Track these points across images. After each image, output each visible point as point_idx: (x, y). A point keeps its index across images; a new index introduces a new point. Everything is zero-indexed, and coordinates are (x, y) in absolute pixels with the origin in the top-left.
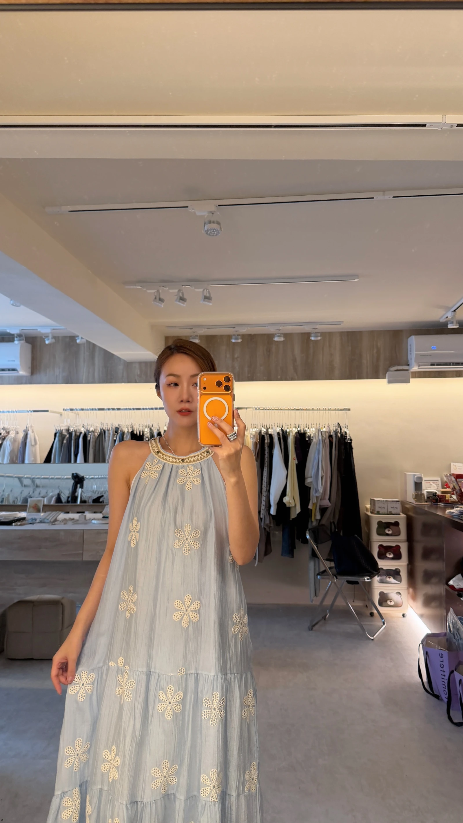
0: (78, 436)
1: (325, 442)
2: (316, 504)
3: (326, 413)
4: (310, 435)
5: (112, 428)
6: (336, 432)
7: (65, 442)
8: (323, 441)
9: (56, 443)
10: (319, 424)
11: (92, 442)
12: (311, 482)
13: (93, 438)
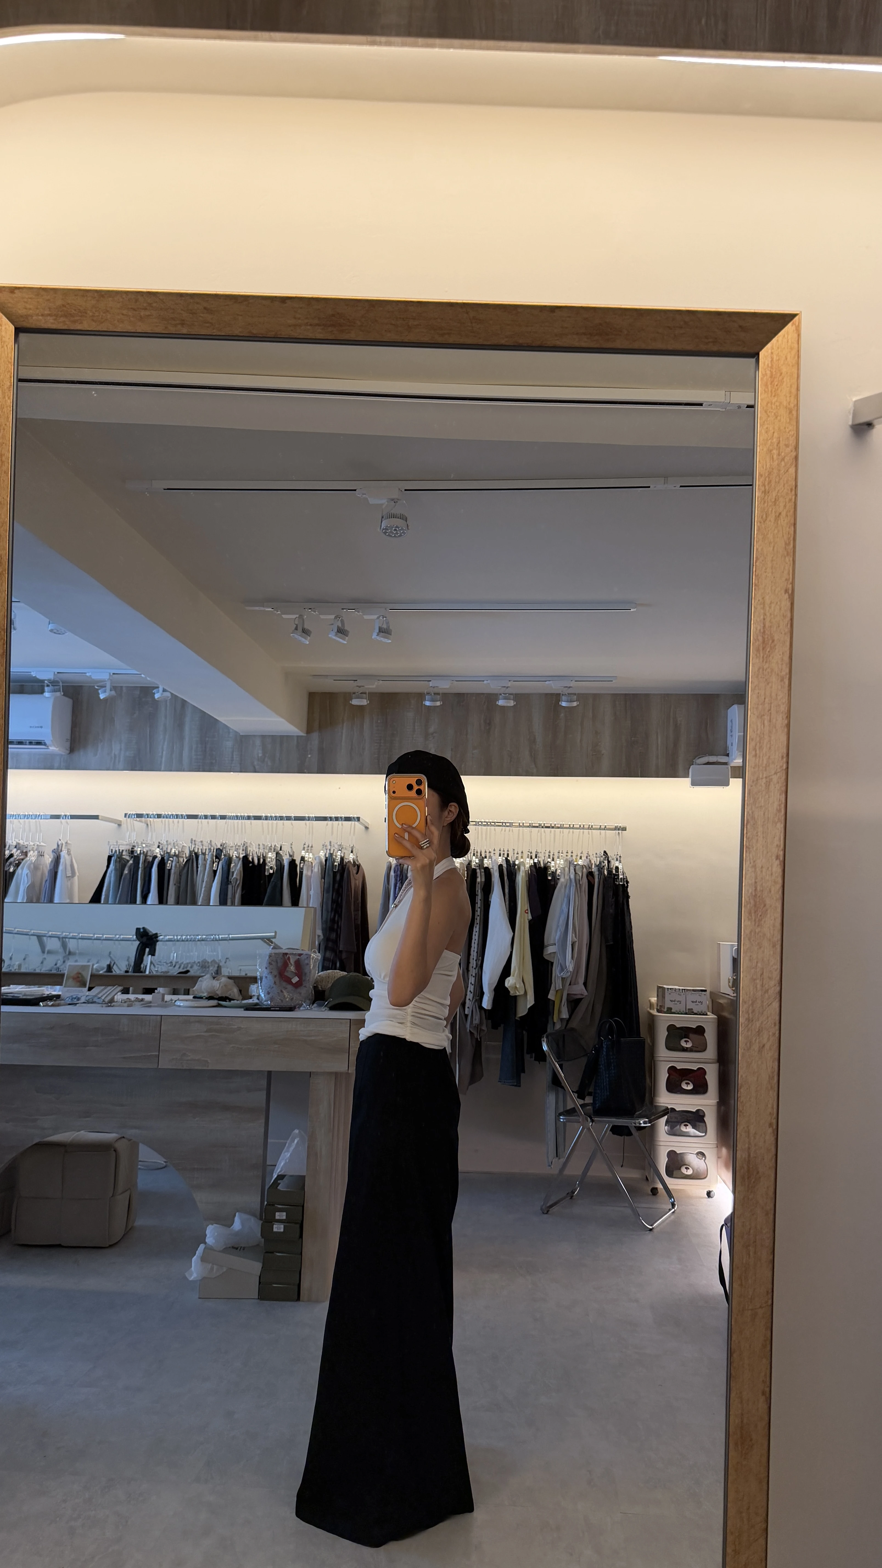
0: (149, 862)
1: (581, 883)
2: (562, 990)
3: (583, 832)
4: (554, 871)
5: (210, 849)
6: (600, 867)
7: (126, 872)
8: (578, 882)
9: (111, 874)
10: (572, 853)
11: (175, 873)
12: (554, 953)
13: (176, 865)
